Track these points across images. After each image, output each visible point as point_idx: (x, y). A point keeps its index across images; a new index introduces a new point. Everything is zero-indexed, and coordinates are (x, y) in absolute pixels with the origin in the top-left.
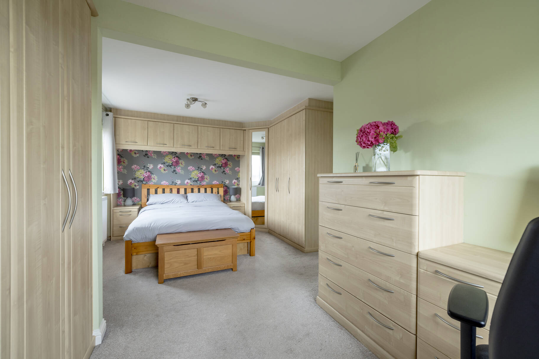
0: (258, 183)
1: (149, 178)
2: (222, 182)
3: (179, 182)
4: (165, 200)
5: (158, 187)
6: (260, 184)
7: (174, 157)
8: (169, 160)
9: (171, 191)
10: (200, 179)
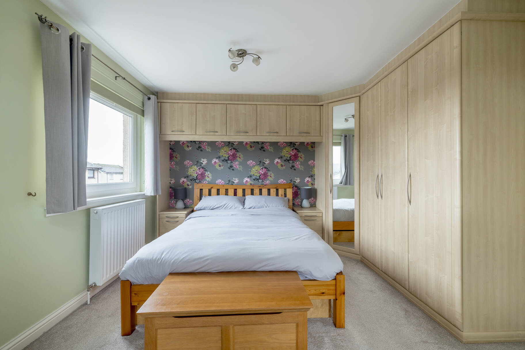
0: (340, 181)
1: (203, 176)
2: (291, 180)
3: (236, 181)
4: (216, 204)
5: (211, 187)
6: (342, 183)
7: (231, 150)
8: (225, 153)
9: (227, 193)
10: (262, 177)
